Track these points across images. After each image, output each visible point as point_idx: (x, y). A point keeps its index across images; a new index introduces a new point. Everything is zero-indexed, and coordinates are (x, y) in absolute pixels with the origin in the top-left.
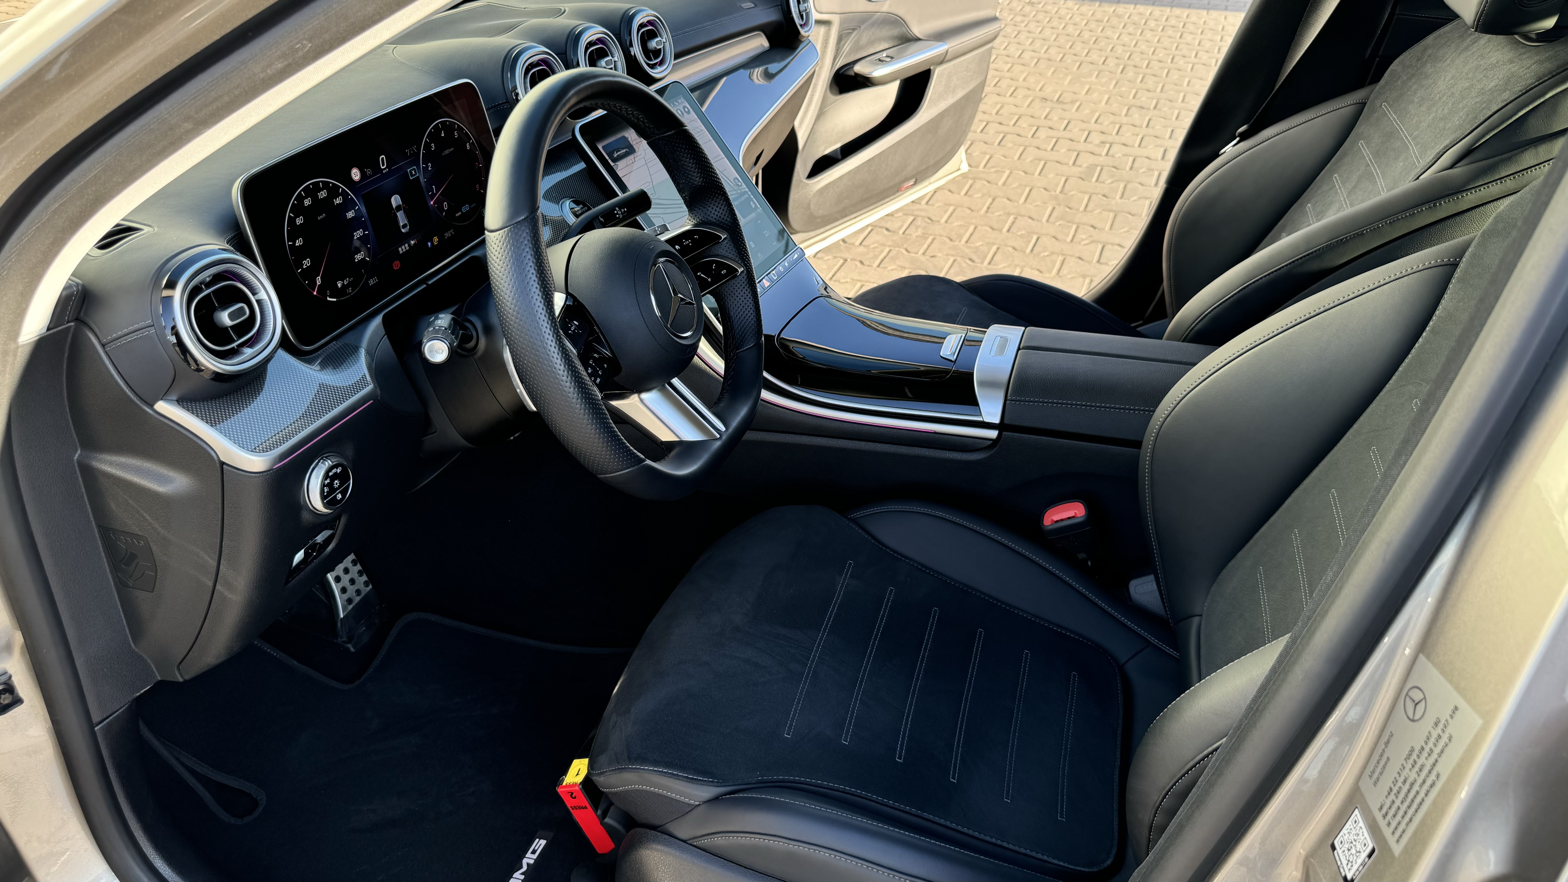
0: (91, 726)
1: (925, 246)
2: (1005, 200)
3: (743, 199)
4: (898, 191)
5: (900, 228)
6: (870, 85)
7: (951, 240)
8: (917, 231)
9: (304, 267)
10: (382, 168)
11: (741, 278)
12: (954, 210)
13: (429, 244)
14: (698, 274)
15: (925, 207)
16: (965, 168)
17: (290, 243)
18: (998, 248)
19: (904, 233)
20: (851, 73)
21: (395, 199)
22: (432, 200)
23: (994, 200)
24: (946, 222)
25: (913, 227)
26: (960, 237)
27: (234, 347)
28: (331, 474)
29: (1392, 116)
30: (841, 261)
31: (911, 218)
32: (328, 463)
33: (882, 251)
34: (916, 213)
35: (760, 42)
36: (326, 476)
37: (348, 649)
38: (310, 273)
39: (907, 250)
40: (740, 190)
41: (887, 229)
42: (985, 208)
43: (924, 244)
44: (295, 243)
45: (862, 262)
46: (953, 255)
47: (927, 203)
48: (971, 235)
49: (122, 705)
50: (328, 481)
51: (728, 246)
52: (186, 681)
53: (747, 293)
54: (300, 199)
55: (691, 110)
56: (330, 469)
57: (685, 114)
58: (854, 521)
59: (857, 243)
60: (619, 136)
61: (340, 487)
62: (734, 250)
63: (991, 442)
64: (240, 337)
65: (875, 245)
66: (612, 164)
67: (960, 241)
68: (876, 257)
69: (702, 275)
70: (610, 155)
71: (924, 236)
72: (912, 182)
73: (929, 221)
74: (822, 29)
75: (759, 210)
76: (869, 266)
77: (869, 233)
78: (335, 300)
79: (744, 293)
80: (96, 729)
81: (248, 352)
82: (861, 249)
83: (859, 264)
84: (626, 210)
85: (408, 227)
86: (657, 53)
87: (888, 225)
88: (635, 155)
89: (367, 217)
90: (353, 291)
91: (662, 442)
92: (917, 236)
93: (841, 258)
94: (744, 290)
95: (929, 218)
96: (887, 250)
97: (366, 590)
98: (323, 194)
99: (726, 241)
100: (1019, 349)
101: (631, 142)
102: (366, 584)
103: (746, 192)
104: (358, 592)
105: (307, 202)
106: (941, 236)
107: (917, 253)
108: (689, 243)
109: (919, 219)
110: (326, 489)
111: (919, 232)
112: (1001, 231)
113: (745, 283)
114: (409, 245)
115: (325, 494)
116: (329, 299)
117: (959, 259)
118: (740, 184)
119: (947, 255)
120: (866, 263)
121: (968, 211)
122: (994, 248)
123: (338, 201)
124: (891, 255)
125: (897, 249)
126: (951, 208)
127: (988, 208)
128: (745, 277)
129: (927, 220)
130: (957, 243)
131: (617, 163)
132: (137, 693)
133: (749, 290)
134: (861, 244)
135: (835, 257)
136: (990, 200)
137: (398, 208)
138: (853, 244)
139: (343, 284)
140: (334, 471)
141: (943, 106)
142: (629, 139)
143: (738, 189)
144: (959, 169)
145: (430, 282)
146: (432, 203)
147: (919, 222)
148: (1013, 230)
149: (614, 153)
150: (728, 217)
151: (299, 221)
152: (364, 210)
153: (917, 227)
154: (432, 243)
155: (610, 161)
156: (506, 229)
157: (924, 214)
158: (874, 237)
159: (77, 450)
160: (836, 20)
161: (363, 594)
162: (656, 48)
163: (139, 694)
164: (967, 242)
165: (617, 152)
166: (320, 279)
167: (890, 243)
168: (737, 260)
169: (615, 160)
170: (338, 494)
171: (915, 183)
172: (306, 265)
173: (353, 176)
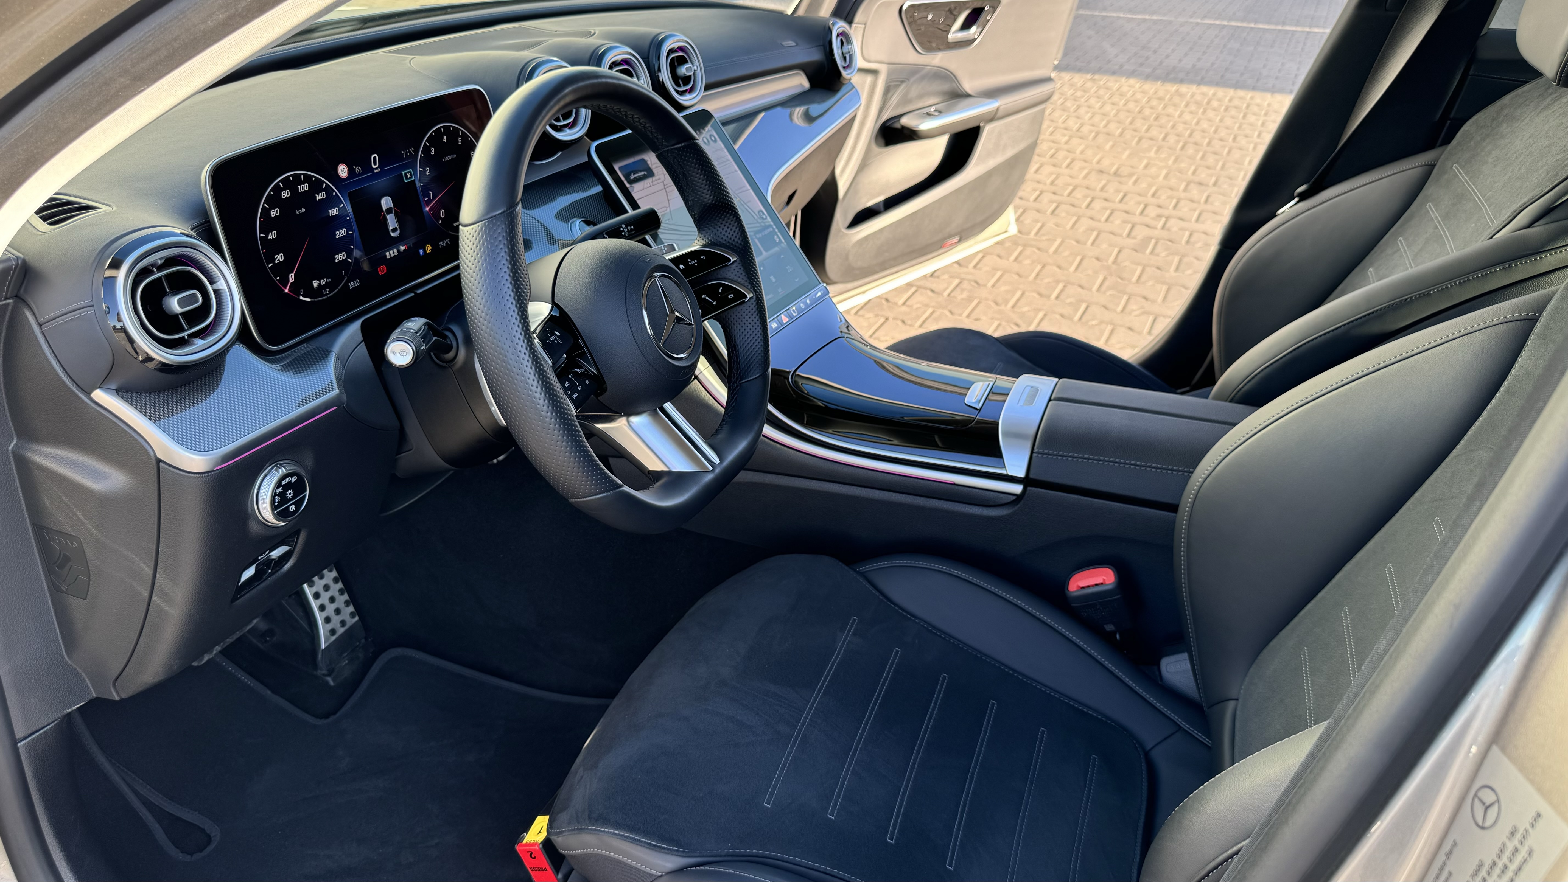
0: (14, 742)
1: (970, 309)
2: (1055, 268)
3: (766, 232)
4: (941, 248)
5: (945, 290)
6: (915, 138)
7: (997, 304)
8: (962, 294)
9: (276, 262)
10: (374, 167)
11: (749, 304)
12: (1001, 276)
13: (421, 251)
14: (703, 296)
15: (973, 271)
16: (1013, 230)
17: (262, 235)
18: (1045, 315)
19: (949, 295)
20: (897, 126)
21: (386, 200)
22: (428, 206)
23: (1043, 267)
24: (993, 286)
25: (958, 290)
26: (1006, 302)
27: (183, 337)
28: (284, 483)
29: (1464, 177)
30: (882, 320)
31: (957, 281)
32: (282, 471)
33: (925, 312)
34: (963, 276)
35: (799, 82)
36: (279, 485)
37: (327, 682)
38: (283, 270)
39: (951, 312)
40: (764, 223)
41: (932, 291)
42: (1034, 275)
43: (969, 306)
44: (267, 235)
45: (903, 322)
46: (997, 319)
47: (975, 267)
48: (1018, 300)
49: (51, 721)
50: (280, 490)
51: (737, 269)
52: (122, 700)
53: (755, 320)
54: (277, 190)
55: (718, 139)
56: (284, 477)
57: (711, 142)
58: (863, 574)
59: (901, 302)
60: (637, 158)
61: (293, 498)
62: (744, 274)
63: (1014, 498)
64: (191, 327)
65: (918, 305)
66: (628, 185)
67: (1006, 305)
68: (918, 317)
69: (707, 298)
70: (627, 177)
71: (970, 299)
72: (956, 239)
73: (975, 285)
74: (869, 79)
75: (782, 245)
76: (910, 325)
77: (914, 293)
78: (309, 300)
79: (753, 321)
80: (19, 745)
81: (199, 343)
82: (904, 308)
83: (900, 323)
84: (632, 227)
85: (399, 231)
86: (687, 80)
87: (933, 286)
88: (654, 178)
89: (353, 217)
90: (330, 292)
91: (649, 471)
92: (962, 299)
93: (883, 316)
94: (752, 318)
95: (976, 282)
96: (930, 310)
97: (351, 621)
98: (304, 188)
99: (735, 264)
100: (1050, 400)
101: (650, 166)
102: (352, 615)
103: (770, 226)
104: (343, 623)
105: (285, 194)
106: (987, 299)
107: (960, 315)
108: (694, 264)
109: (965, 282)
110: (277, 499)
111: (965, 295)
112: (1048, 297)
113: (754, 310)
114: (398, 251)
115: (276, 504)
116: (301, 298)
117: (1004, 323)
118: (764, 217)
119: (992, 319)
120: (909, 322)
121: (1016, 277)
122: (1041, 315)
123: (321, 196)
124: (935, 315)
125: (941, 310)
126: (999, 274)
127: (1037, 275)
128: (754, 303)
129: (973, 284)
130: (1002, 307)
131: (633, 185)
132: (69, 709)
133: (757, 317)
134: (904, 304)
135: (876, 316)
136: (1039, 267)
137: (389, 211)
138: (896, 304)
139: (320, 284)
140: (288, 479)
141: (992, 163)
142: (649, 162)
143: (762, 222)
144: (1006, 231)
145: (419, 291)
146: (427, 209)
147: (965, 285)
148: (1062, 297)
149: (630, 175)
150: (739, 239)
151: (274, 213)
152: (349, 209)
153: (963, 290)
154: (425, 251)
155: (625, 182)
156: (480, 223)
157: (970, 277)
158: (919, 298)
159: (13, 439)
160: (883, 69)
161: (348, 625)
162: (685, 74)
163: (70, 710)
164: (1013, 307)
165: (634, 174)
166: (293, 276)
167: (933, 304)
168: (747, 284)
169: (632, 182)
170: (291, 505)
171: (960, 241)
172: (279, 260)
173: (340, 172)
